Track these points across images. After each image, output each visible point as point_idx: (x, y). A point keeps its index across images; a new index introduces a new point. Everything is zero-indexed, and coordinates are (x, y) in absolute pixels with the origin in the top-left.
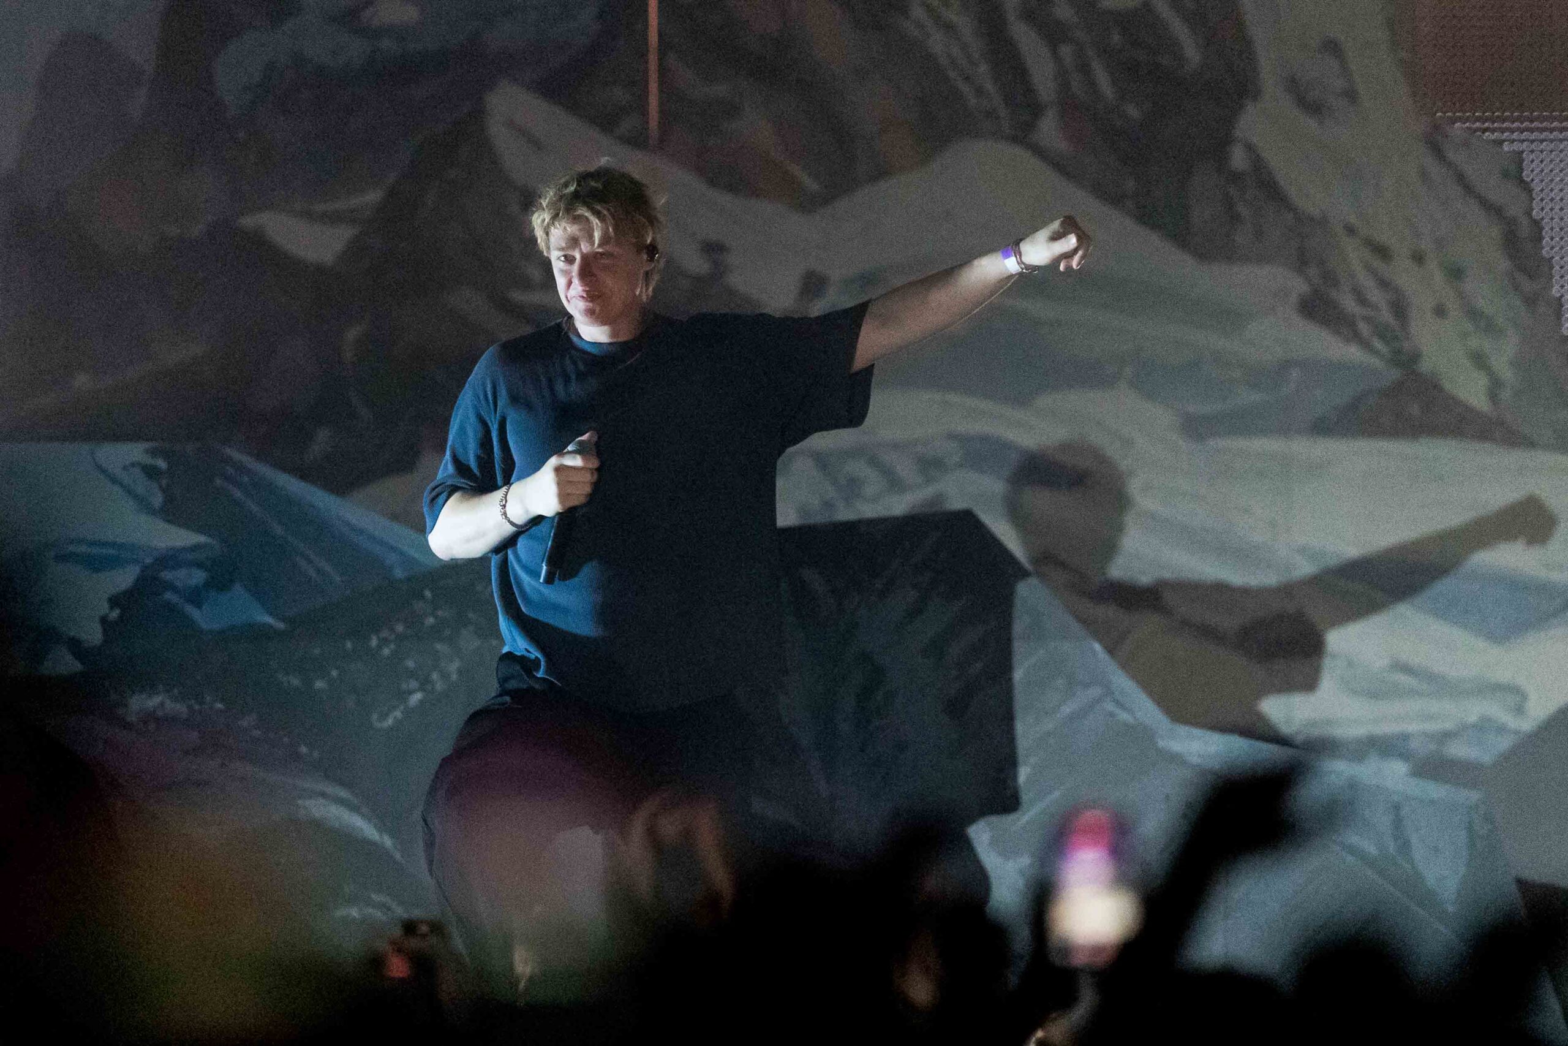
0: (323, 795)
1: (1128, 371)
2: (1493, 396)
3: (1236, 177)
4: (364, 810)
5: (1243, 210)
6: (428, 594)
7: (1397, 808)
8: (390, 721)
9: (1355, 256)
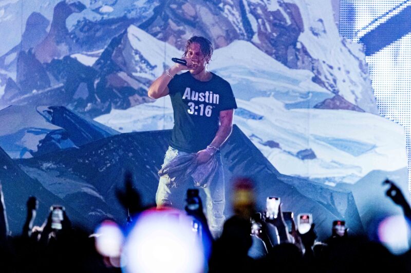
0: (87, 187)
1: (273, 93)
2: (356, 101)
3: (298, 50)
4: (96, 190)
5: (299, 57)
6: (112, 141)
7: (331, 194)
8: (102, 170)
9: (325, 68)
